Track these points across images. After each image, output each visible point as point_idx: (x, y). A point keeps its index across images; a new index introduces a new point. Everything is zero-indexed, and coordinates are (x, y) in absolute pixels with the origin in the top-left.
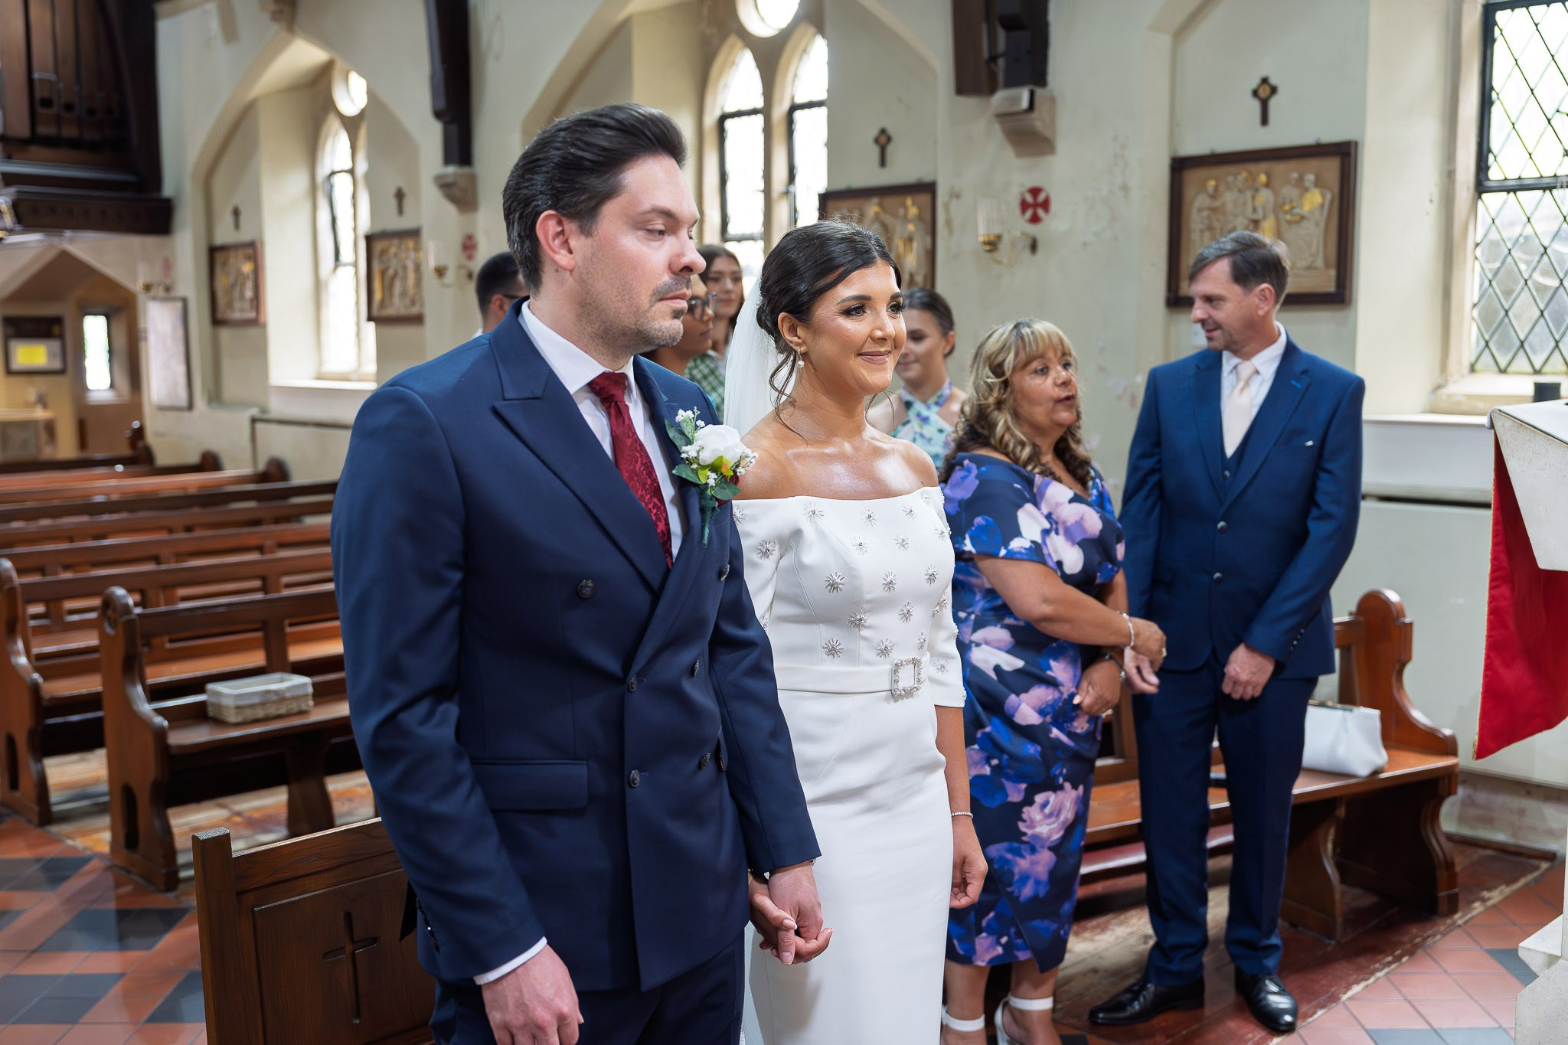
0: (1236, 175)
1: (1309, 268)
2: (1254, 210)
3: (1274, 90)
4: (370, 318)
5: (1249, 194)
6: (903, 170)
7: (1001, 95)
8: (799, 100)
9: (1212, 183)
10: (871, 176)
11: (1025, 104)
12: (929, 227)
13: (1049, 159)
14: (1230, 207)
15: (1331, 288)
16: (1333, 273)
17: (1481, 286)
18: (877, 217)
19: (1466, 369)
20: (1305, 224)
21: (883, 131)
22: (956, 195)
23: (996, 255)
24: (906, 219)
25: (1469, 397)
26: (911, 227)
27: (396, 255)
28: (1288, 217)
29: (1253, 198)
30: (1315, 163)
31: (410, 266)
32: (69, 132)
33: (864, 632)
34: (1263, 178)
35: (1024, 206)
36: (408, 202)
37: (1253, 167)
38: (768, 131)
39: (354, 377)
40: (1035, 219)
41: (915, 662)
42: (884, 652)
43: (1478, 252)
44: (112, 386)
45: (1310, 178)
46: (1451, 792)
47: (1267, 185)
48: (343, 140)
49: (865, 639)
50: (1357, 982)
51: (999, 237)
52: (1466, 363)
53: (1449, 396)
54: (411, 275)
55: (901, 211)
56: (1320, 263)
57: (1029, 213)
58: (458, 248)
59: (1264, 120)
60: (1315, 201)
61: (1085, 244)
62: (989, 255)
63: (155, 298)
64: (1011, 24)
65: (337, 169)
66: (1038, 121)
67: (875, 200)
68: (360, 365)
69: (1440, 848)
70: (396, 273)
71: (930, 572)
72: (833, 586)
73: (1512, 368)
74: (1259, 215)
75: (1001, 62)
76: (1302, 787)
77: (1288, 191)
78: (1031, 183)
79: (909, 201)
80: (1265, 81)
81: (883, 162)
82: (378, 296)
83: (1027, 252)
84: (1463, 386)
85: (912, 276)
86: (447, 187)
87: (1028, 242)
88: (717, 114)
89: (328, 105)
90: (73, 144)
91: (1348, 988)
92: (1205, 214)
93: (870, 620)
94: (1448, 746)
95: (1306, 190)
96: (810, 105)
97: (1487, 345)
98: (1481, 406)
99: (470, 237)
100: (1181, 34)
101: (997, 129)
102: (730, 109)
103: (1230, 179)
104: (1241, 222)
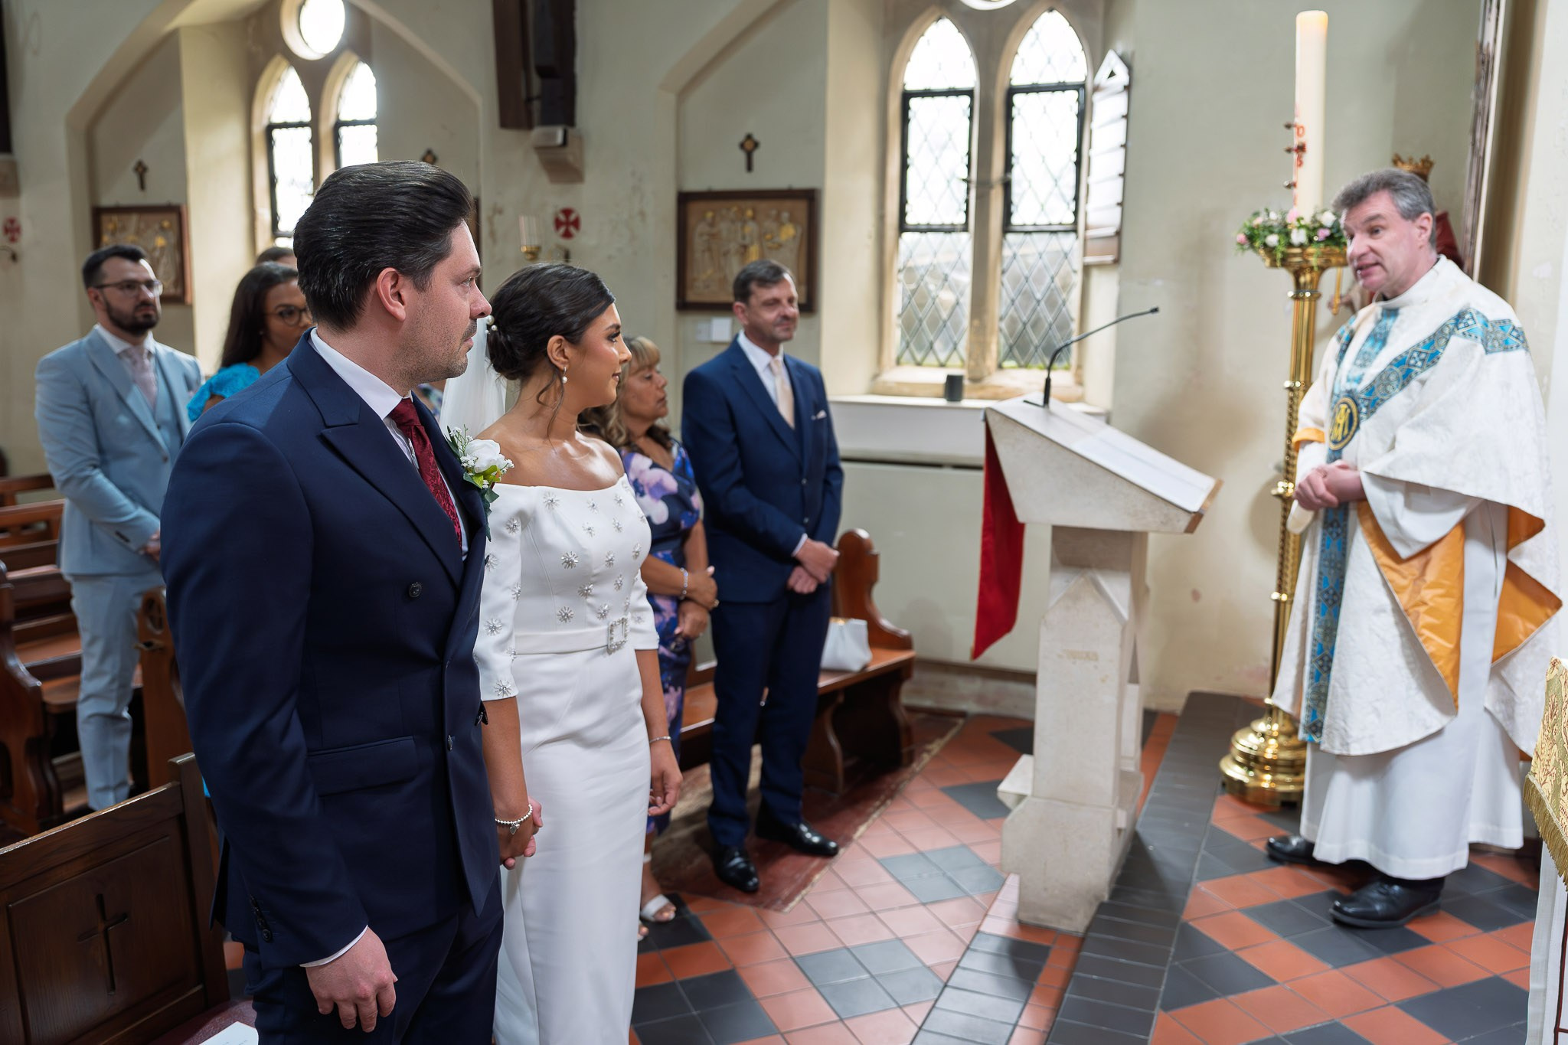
0: (729, 209)
2: (744, 237)
3: (756, 145)
5: (739, 225)
7: (538, 132)
8: (343, 118)
9: (710, 215)
11: (559, 139)
13: (579, 186)
14: (724, 233)
17: (903, 299)
19: (894, 362)
20: (783, 248)
21: (429, 152)
22: (498, 211)
25: (899, 383)
28: (770, 244)
29: (743, 228)
30: (788, 204)
33: (590, 600)
34: (750, 213)
35: (558, 224)
37: (743, 204)
38: (315, 141)
40: (567, 235)
41: (623, 621)
42: (603, 615)
43: (901, 276)
45: (785, 215)
46: (908, 676)
47: (754, 218)
49: (589, 605)
50: (861, 823)
51: (539, 248)
52: (894, 356)
53: (885, 383)
57: (562, 230)
59: (749, 167)
60: (789, 233)
61: (610, 257)
64: (545, 73)
66: (569, 154)
69: (902, 716)
71: (636, 550)
72: (569, 563)
73: (926, 362)
74: (747, 241)
75: (536, 105)
76: (824, 682)
77: (769, 224)
78: (564, 205)
80: (749, 137)
84: (896, 375)
87: (563, 253)
88: (265, 123)
91: (855, 829)
93: (595, 590)
94: (905, 643)
95: (781, 224)
96: (354, 123)
97: (908, 346)
98: (906, 390)
99: (12, 221)
100: (683, 94)
101: (534, 158)
102: (277, 120)
103: (724, 212)
104: (733, 247)
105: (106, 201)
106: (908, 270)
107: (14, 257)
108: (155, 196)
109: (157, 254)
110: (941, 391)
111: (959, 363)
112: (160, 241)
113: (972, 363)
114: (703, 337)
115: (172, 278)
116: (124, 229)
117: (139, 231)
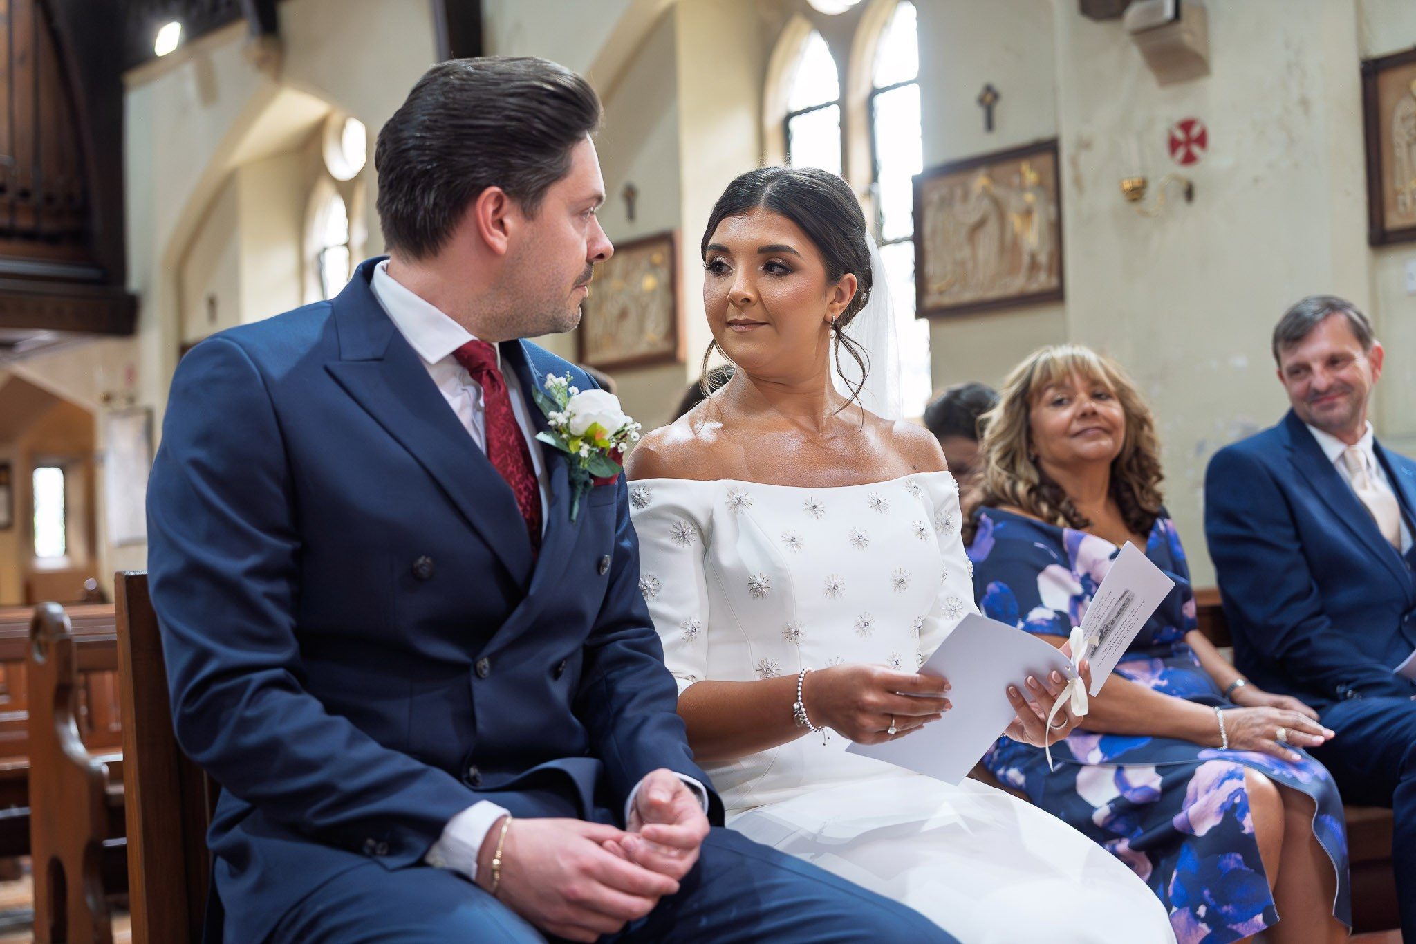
6: (1014, 131)
7: (1137, 12)
8: (880, 84)
10: (975, 143)
11: (1169, 12)
12: (1053, 193)
13: (1202, 82)
18: (986, 192)
21: (989, 89)
22: (1084, 145)
23: (1144, 204)
24: (1022, 188)
26: (1029, 197)
32: (24, 222)
33: (805, 649)
35: (1174, 145)
38: (844, 125)
40: (1189, 159)
44: (67, 551)
48: (337, 207)
49: (806, 657)
51: (1144, 183)
57: (1181, 153)
61: (1256, 180)
62: (1132, 205)
63: (115, 414)
65: (329, 245)
66: (1186, 34)
67: (982, 171)
71: (899, 577)
72: (757, 591)
78: (1182, 113)
79: (1025, 167)
81: (990, 125)
83: (1181, 201)
85: (1033, 257)
87: (1183, 186)
88: (780, 114)
89: (320, 169)
90: (29, 236)
92: (1411, 123)
93: (810, 633)
96: (893, 87)
101: (1135, 55)
102: (795, 109)
108: (646, 226)
109: (645, 300)
112: (649, 283)
115: (664, 329)
116: (609, 275)
117: (626, 276)
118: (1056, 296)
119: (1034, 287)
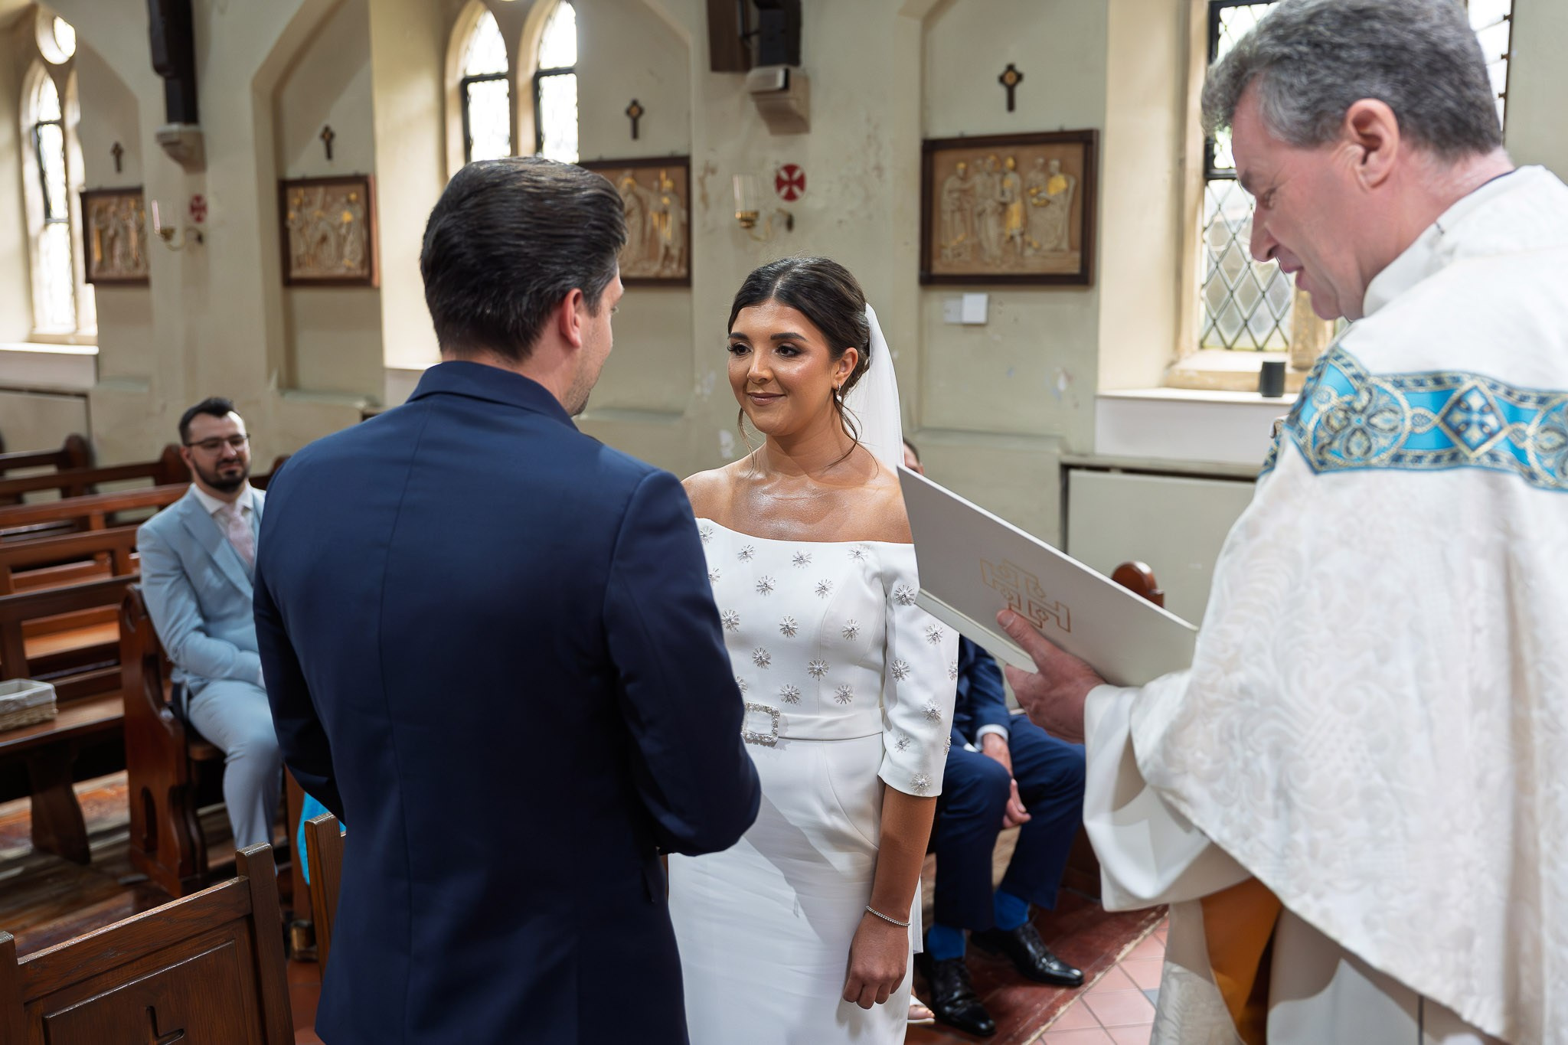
0: (984, 158)
1: (1055, 250)
2: (1003, 193)
3: (1020, 77)
4: (88, 280)
5: (997, 177)
6: (656, 143)
7: (755, 73)
8: (544, 66)
9: (961, 166)
10: (623, 148)
11: (780, 83)
12: (684, 201)
13: (805, 137)
14: (979, 189)
15: (1075, 269)
16: (1077, 255)
17: (1209, 265)
18: (631, 190)
19: (1196, 346)
20: (1051, 207)
21: (635, 103)
22: (711, 170)
23: (755, 231)
24: (660, 192)
25: (1201, 373)
26: (666, 200)
27: (115, 214)
28: (1035, 201)
29: (1002, 181)
30: (1059, 150)
31: (132, 224)
34: (1010, 162)
35: (780, 183)
36: (126, 159)
37: (1002, 152)
38: (513, 96)
39: (71, 340)
40: (791, 196)
43: (1206, 235)
45: (1055, 164)
47: (1015, 169)
48: (50, 90)
50: (1128, 941)
51: (756, 214)
52: (1196, 339)
53: (1182, 371)
54: (134, 237)
55: (656, 184)
56: (1065, 245)
57: (785, 190)
58: (186, 209)
59: (1011, 106)
60: (1059, 185)
61: (840, 222)
62: (746, 231)
65: (43, 119)
66: (792, 100)
67: (628, 172)
68: (77, 328)
70: (116, 234)
73: (1238, 345)
74: (1007, 198)
75: (755, 40)
77: (1035, 176)
78: (787, 159)
79: (663, 175)
80: (1011, 68)
81: (635, 135)
82: (96, 256)
83: (783, 229)
84: (1196, 362)
85: (667, 249)
86: (171, 146)
87: (784, 219)
88: (460, 76)
89: (33, 52)
91: (1119, 948)
92: (956, 195)
95: (1051, 175)
96: (556, 72)
97: (1214, 324)
98: (1211, 381)
99: (198, 198)
100: (929, 20)
101: (752, 106)
102: (473, 72)
103: (979, 162)
104: (990, 205)
105: (293, 173)
106: (1218, 227)
107: (200, 238)
108: (342, 166)
109: (343, 231)
110: (1255, 382)
111: (1282, 346)
112: (347, 217)
113: (1299, 346)
114: (952, 318)
115: (359, 257)
116: (310, 203)
117: (325, 207)
118: (684, 282)
119: (667, 273)
